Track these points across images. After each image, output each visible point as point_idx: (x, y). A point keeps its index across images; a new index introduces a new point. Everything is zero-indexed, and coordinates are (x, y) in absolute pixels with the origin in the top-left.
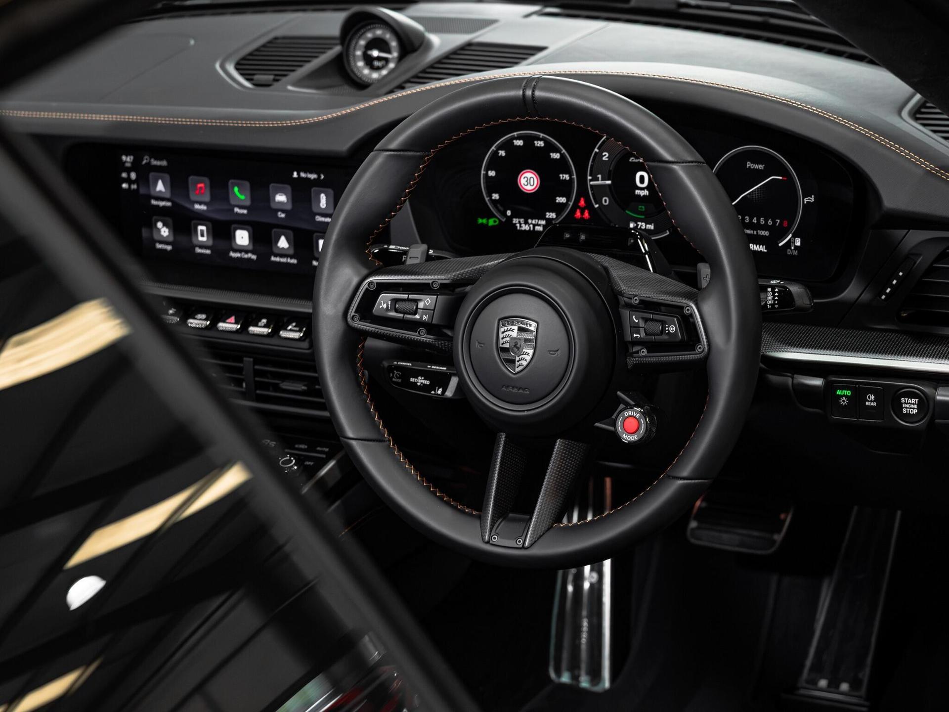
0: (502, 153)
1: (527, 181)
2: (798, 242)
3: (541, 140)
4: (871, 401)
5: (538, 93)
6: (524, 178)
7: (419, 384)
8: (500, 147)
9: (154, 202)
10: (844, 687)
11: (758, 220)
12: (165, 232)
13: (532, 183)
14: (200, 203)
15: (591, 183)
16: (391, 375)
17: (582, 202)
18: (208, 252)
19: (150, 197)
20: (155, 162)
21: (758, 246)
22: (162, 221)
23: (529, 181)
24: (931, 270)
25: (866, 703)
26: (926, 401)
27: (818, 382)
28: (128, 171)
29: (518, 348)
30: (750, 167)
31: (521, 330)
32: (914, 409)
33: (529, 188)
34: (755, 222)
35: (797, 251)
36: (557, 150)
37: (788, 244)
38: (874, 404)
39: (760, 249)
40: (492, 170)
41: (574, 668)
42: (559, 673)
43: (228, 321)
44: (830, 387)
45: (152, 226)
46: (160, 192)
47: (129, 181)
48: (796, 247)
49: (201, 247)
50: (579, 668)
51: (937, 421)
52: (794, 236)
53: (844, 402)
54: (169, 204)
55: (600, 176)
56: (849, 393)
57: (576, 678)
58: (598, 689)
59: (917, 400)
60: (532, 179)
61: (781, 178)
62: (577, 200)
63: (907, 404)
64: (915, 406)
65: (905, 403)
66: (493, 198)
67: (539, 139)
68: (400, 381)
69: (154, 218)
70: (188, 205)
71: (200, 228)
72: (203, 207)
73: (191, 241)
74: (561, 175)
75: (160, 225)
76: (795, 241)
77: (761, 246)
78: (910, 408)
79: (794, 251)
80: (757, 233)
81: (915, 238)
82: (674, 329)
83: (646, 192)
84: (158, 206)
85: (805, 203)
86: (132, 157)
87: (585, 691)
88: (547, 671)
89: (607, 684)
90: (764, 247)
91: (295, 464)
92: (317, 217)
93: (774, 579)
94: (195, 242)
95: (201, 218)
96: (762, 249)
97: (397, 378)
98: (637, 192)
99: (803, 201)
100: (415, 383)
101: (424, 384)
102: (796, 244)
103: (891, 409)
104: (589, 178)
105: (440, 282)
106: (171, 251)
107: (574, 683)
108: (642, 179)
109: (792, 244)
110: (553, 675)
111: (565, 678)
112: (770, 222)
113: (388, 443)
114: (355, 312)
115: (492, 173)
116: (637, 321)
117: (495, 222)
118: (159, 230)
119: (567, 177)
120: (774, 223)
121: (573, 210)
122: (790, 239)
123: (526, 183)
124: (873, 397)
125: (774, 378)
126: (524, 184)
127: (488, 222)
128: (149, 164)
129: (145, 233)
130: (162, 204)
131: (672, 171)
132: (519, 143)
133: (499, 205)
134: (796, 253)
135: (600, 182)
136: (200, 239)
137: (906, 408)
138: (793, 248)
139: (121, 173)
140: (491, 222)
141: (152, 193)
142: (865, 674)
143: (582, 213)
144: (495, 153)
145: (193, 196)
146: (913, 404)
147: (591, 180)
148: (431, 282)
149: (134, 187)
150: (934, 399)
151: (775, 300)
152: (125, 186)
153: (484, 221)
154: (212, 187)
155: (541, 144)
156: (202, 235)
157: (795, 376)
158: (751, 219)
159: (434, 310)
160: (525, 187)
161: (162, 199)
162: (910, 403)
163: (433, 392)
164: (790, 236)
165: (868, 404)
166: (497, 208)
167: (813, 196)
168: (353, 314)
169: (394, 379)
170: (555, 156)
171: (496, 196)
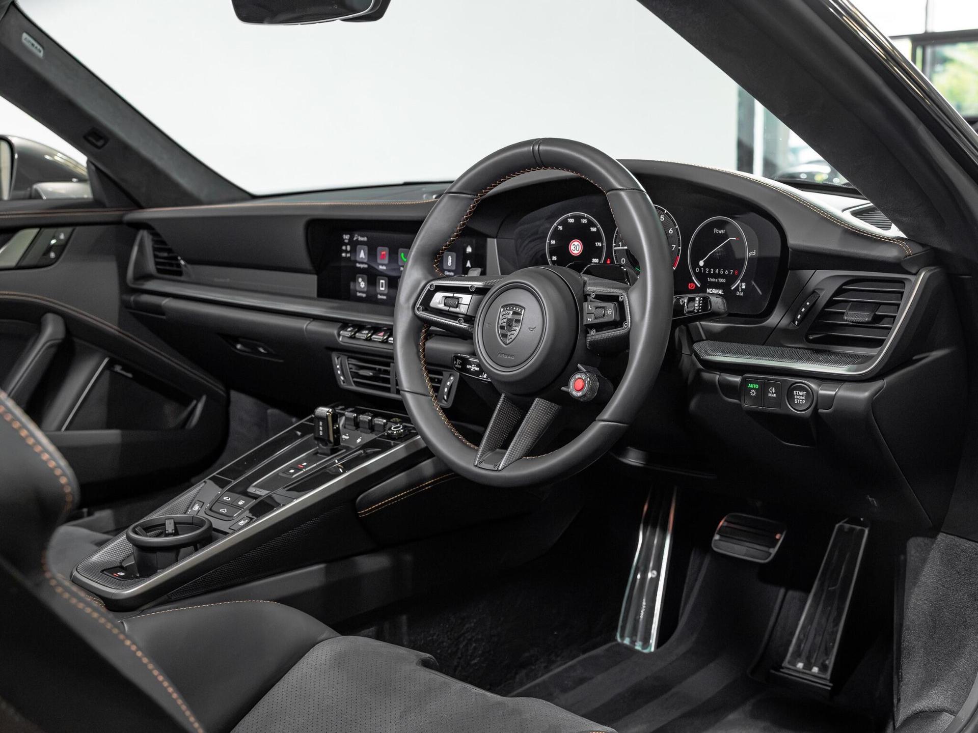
0: (560, 228)
1: (575, 247)
2: (744, 286)
3: (585, 218)
4: (772, 393)
5: (541, 148)
6: (573, 245)
7: (472, 370)
8: (559, 224)
9: (358, 265)
10: (815, 670)
11: (719, 271)
12: (363, 285)
13: (578, 249)
14: (382, 265)
15: (615, 248)
16: (455, 362)
17: (608, 263)
18: (385, 297)
19: (356, 262)
20: (361, 239)
21: (717, 290)
22: (362, 278)
24: (831, 303)
25: (831, 685)
26: (811, 392)
27: (737, 379)
28: (346, 245)
29: (510, 326)
30: (716, 232)
31: (515, 313)
32: (803, 400)
33: (576, 252)
34: (717, 272)
36: (595, 226)
37: (737, 289)
38: (774, 395)
40: (553, 240)
41: (633, 634)
42: (622, 637)
43: (379, 334)
44: (745, 382)
45: (355, 280)
46: (362, 258)
47: (346, 252)
48: (743, 290)
49: (381, 294)
50: (636, 635)
51: (820, 411)
52: (741, 282)
53: (753, 393)
54: (366, 266)
55: (620, 243)
56: (756, 386)
57: (633, 642)
58: (646, 651)
59: (805, 393)
60: (578, 246)
61: (735, 239)
62: (605, 261)
63: (798, 395)
64: (803, 398)
65: (796, 395)
66: (553, 259)
67: (584, 218)
68: (460, 367)
69: (358, 275)
70: (376, 267)
71: (382, 281)
72: (384, 268)
73: (376, 290)
74: (596, 243)
75: (360, 280)
76: (742, 285)
77: (720, 290)
78: (800, 399)
80: (718, 281)
81: (820, 276)
82: (611, 312)
84: (360, 268)
86: (349, 236)
87: (638, 651)
88: (615, 635)
89: (653, 649)
91: (402, 429)
92: (446, 272)
93: (782, 591)
94: (378, 291)
95: (382, 274)
96: (720, 293)
97: (459, 364)
99: (749, 255)
100: (470, 369)
101: (475, 370)
102: (742, 288)
103: (787, 401)
104: (614, 245)
105: (475, 286)
106: (365, 298)
107: (632, 645)
109: (740, 287)
110: (619, 640)
111: (627, 641)
112: (727, 272)
113: (431, 398)
114: (420, 305)
115: (553, 242)
116: (590, 309)
118: (359, 283)
119: (600, 244)
120: (729, 272)
122: (739, 284)
123: (574, 249)
124: (773, 390)
125: (706, 375)
128: (357, 240)
129: (352, 285)
130: (362, 266)
131: (620, 197)
132: (571, 221)
134: (742, 294)
135: (621, 248)
136: (381, 289)
137: (797, 399)
138: (740, 290)
139: (341, 247)
141: (358, 259)
142: (830, 662)
144: (556, 228)
145: (379, 261)
146: (802, 396)
147: (615, 246)
148: (470, 286)
149: (348, 255)
150: (818, 392)
151: (700, 306)
152: (344, 255)
154: (390, 255)
155: (585, 221)
156: (382, 287)
157: (722, 374)
158: (715, 271)
159: (469, 305)
160: (573, 252)
161: (363, 263)
162: (800, 395)
163: (481, 376)
164: (739, 281)
165: (770, 395)
167: (755, 251)
168: (418, 306)
169: (456, 365)
170: (594, 229)
171: (554, 258)
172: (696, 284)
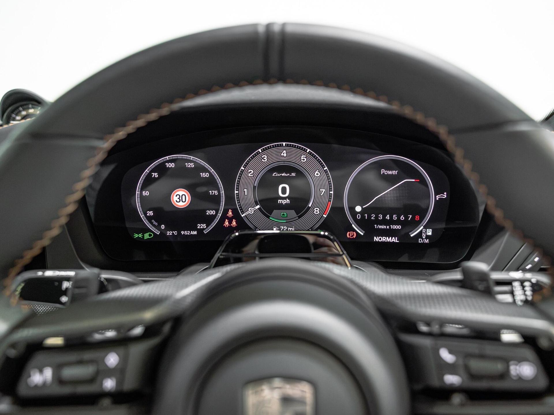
0: (155, 175)
1: (179, 198)
2: (429, 232)
3: (191, 161)
6: (176, 196)
8: (154, 171)
11: (391, 217)
13: (184, 200)
17: (230, 213)
21: (390, 238)
23: (181, 198)
30: (383, 173)
33: (181, 205)
34: (388, 218)
35: (428, 240)
36: (206, 170)
37: (420, 235)
39: (392, 240)
40: (146, 190)
48: (427, 237)
52: (426, 227)
55: (245, 190)
60: (184, 197)
61: (414, 180)
62: (226, 211)
66: (148, 215)
67: (189, 161)
74: (210, 192)
76: (426, 232)
77: (393, 238)
79: (425, 240)
80: (390, 227)
83: (288, 201)
85: (437, 199)
90: (396, 238)
96: (394, 241)
98: (280, 201)
99: (436, 197)
102: (427, 234)
104: (236, 192)
108: (284, 190)
109: (423, 234)
112: (402, 218)
115: (146, 193)
117: (150, 235)
119: (216, 193)
120: (406, 218)
121: (222, 220)
122: (422, 230)
123: (178, 200)
126: (176, 201)
127: (143, 237)
132: (172, 165)
133: (153, 221)
134: (427, 241)
138: (424, 237)
140: (147, 236)
143: (230, 222)
144: (149, 175)
147: (237, 194)
153: (140, 235)
155: (192, 165)
158: (384, 216)
160: (178, 204)
164: (422, 227)
166: (152, 223)
167: (445, 193)
170: (204, 175)
171: (150, 213)
172: (357, 233)
